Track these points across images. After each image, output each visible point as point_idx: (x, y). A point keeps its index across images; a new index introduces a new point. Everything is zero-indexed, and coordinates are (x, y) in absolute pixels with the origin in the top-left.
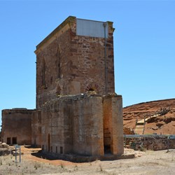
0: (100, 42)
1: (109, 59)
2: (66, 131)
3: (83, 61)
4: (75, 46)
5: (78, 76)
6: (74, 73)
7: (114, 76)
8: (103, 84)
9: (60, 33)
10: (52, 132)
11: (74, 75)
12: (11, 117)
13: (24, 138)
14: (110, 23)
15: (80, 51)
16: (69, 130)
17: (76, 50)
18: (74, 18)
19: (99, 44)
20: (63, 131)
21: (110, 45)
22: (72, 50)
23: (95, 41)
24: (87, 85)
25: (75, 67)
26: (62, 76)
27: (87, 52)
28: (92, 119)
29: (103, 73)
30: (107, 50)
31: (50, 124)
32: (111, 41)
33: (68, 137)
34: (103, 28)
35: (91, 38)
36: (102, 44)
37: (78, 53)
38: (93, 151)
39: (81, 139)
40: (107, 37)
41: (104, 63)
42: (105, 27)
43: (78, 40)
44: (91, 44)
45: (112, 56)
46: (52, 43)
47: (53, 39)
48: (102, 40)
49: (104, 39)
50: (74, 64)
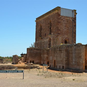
0: (71, 19)
1: (74, 27)
2: (66, 59)
3: (63, 28)
4: (60, 21)
5: (61, 34)
6: (59, 32)
7: (76, 35)
8: (71, 38)
9: (52, 14)
10: (57, 59)
11: (59, 34)
12: (32, 51)
13: (37, 61)
14: (75, 11)
15: (62, 23)
16: (67, 59)
17: (60, 22)
18: (60, 7)
19: (70, 20)
20: (64, 59)
21: (74, 21)
22: (58, 22)
23: (68, 18)
24: (64, 38)
25: (60, 30)
26: (52, 34)
27: (65, 23)
28: (81, 55)
29: (71, 33)
30: (73, 23)
31: (56, 56)
32: (75, 19)
33: (67, 62)
34: (72, 12)
35: (67, 17)
36: (71, 20)
37: (61, 23)
38: (81, 68)
39: (74, 63)
40: (73, 17)
41: (72, 29)
42: (73, 12)
43: (61, 18)
44: (67, 20)
45: (75, 26)
46: (46, 18)
47: (47, 16)
48: (71, 18)
49: (72, 18)
50: (59, 28)
